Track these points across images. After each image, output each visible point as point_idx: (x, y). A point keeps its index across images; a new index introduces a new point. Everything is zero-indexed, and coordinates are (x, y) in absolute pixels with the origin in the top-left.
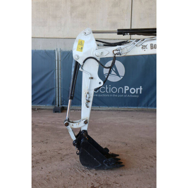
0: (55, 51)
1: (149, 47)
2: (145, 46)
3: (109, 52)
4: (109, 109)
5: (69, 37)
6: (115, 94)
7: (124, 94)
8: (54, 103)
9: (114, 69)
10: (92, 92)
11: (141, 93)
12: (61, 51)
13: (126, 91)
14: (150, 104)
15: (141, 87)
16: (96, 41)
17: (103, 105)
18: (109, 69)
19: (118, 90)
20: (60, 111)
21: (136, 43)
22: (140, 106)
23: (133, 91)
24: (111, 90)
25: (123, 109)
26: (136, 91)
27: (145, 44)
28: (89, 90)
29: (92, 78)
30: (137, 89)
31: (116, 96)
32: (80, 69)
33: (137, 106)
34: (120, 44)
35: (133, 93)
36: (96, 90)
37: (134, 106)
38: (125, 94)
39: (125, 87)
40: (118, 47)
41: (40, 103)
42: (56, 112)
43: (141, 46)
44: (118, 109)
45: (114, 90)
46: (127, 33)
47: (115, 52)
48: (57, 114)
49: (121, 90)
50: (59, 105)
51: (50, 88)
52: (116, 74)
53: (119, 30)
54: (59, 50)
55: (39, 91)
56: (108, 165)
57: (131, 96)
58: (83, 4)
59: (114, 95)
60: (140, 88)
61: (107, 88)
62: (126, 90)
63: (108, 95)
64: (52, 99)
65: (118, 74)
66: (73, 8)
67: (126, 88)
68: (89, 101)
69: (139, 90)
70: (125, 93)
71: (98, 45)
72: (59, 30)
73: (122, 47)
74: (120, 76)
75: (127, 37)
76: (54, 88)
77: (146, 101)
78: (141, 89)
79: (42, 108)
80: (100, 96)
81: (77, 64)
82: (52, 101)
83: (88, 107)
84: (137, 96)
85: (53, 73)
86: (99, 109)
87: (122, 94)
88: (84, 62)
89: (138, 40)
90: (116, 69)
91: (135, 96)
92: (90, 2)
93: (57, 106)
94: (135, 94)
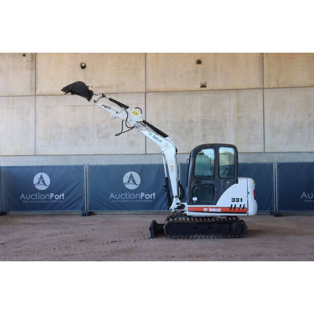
0: (83, 165)
4: (130, 213)
5: (96, 153)
6: (134, 199)
7: (140, 199)
8: (83, 208)
9: (131, 179)
11: (154, 198)
12: (89, 166)
14: (162, 208)
17: (123, 209)
19: (135, 196)
20: (87, 215)
22: (155, 209)
23: (148, 197)
24: (130, 196)
25: (142, 213)
26: (150, 196)
30: (151, 195)
31: (134, 201)
33: (152, 209)
35: (149, 198)
37: (150, 209)
38: (142, 200)
39: (142, 193)
41: (72, 209)
42: (84, 216)
44: (138, 213)
45: (133, 196)
48: (85, 217)
49: (138, 196)
50: (87, 211)
51: (80, 196)
52: (133, 183)
54: (87, 165)
55: (71, 199)
57: (146, 201)
58: (107, 127)
59: (133, 201)
61: (126, 195)
62: (142, 196)
63: (128, 201)
65: (135, 183)
66: (99, 131)
67: (142, 194)
69: (153, 196)
70: (141, 198)
72: (88, 149)
74: (136, 185)
76: (83, 196)
77: (159, 205)
78: (154, 194)
79: (74, 213)
80: (120, 201)
82: (82, 207)
84: (152, 201)
85: (82, 184)
86: (122, 213)
87: (139, 199)
91: (150, 201)
92: (112, 126)
93: (86, 211)
94: (150, 199)
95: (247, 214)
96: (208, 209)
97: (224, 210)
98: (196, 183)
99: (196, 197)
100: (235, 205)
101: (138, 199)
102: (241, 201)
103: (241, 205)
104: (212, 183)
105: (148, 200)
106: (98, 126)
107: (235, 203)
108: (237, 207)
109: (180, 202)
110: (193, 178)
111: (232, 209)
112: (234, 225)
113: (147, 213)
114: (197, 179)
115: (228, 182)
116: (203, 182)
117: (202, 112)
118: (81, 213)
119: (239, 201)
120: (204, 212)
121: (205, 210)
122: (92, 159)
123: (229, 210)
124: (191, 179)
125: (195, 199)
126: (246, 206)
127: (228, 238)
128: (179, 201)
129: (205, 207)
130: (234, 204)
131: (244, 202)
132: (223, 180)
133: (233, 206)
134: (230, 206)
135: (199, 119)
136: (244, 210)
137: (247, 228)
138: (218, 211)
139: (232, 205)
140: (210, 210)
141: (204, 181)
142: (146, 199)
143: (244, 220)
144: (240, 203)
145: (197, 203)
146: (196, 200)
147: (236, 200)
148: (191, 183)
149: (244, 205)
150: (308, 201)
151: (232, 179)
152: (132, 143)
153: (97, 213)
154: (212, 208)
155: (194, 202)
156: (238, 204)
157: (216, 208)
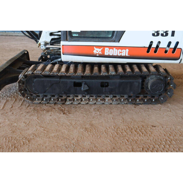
95: (178, 61)
96: (103, 51)
97: (134, 52)
100: (159, 42)
102: (173, 35)
103: (170, 43)
107: (160, 38)
108: (160, 46)
112: (151, 80)
120: (95, 56)
121: (97, 51)
126: (180, 46)
130: (156, 40)
131: (178, 37)
133: (154, 45)
134: (148, 46)
140: (107, 52)
143: (169, 69)
144: (169, 38)
145: (81, 37)
149: (177, 43)
154: (111, 47)
155: (74, 35)
156: (164, 42)
157: (118, 48)
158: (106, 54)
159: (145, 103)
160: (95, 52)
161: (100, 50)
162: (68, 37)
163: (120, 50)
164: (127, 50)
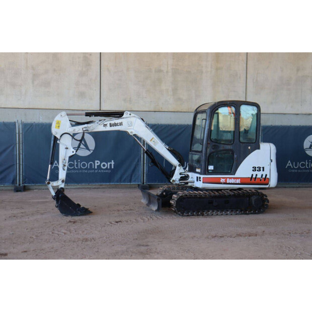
0: (15, 122)
1: (108, 125)
2: (106, 125)
3: (79, 129)
4: (78, 187)
6: (85, 169)
7: (94, 169)
8: (14, 182)
9: (83, 142)
10: (67, 159)
11: (113, 167)
12: (22, 123)
13: (97, 166)
14: (123, 179)
15: (113, 161)
16: (70, 121)
18: (79, 142)
19: (88, 165)
21: (99, 123)
22: (113, 182)
23: (104, 165)
24: (80, 165)
25: (94, 187)
26: (107, 165)
27: (105, 123)
28: (65, 157)
29: (67, 148)
30: (109, 164)
31: (86, 171)
32: (58, 142)
33: (110, 182)
34: (87, 123)
35: (105, 167)
36: (70, 157)
37: (106, 182)
38: (96, 169)
39: (96, 161)
40: (86, 125)
42: (17, 191)
43: (103, 125)
44: (89, 187)
45: (84, 165)
46: (92, 115)
47: (84, 129)
48: (19, 193)
49: (91, 165)
50: (20, 185)
51: (10, 164)
52: (85, 148)
53: (86, 113)
54: (20, 122)
56: (81, 212)
57: (102, 171)
58: (46, 72)
59: (84, 171)
60: (111, 162)
61: (75, 163)
62: (96, 164)
63: (78, 171)
64: (11, 177)
65: (87, 148)
66: (35, 76)
67: (97, 163)
68: (65, 166)
69: (111, 165)
70: (96, 167)
71: (71, 124)
72: (19, 100)
73: (89, 125)
74: (89, 150)
75: (93, 118)
76: (14, 165)
77: (118, 176)
78: (113, 163)
81: (56, 139)
82: (12, 179)
83: (64, 170)
84: (109, 171)
85: (13, 148)
88: (61, 137)
89: (100, 121)
90: (85, 142)
91: (107, 171)
92: (55, 70)
93: (18, 185)
94: (107, 169)
95: (267, 186)
96: (226, 180)
97: (244, 181)
98: (213, 149)
99: (212, 165)
100: (256, 175)
101: (91, 168)
102: (263, 170)
103: (262, 175)
104: (231, 148)
105: (104, 169)
106: (33, 68)
107: (256, 172)
108: (258, 177)
109: (184, 171)
110: (209, 142)
111: (252, 180)
112: (253, 199)
113: (101, 187)
114: (214, 144)
115: (249, 148)
116: (222, 147)
117: (174, 59)
118: (13, 188)
119: (260, 170)
120: (221, 183)
121: (222, 180)
122: (25, 115)
123: (249, 181)
124: (207, 144)
125: (211, 168)
126: (268, 177)
127: (248, 214)
128: (182, 170)
129: (222, 177)
130: (255, 173)
131: (266, 172)
132: (244, 144)
133: (254, 176)
134: (250, 177)
135: (169, 68)
136: (266, 180)
137: (268, 202)
138: (237, 182)
139: (252, 175)
141: (222, 145)
142: (103, 169)
143: (264, 192)
144: (261, 172)
145: (213, 172)
146: (213, 169)
147: (257, 169)
148: (206, 149)
149: (266, 175)
150: (293, 171)
151: (254, 144)
152: (82, 95)
153: (31, 188)
154: (230, 178)
155: (210, 171)
156: (259, 174)
157: (234, 178)
158: (228, 182)
159: (251, 214)
160: (221, 181)
161: (224, 180)
162: (207, 173)
163: (235, 180)
164: (239, 180)
